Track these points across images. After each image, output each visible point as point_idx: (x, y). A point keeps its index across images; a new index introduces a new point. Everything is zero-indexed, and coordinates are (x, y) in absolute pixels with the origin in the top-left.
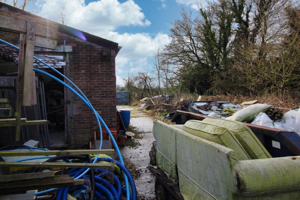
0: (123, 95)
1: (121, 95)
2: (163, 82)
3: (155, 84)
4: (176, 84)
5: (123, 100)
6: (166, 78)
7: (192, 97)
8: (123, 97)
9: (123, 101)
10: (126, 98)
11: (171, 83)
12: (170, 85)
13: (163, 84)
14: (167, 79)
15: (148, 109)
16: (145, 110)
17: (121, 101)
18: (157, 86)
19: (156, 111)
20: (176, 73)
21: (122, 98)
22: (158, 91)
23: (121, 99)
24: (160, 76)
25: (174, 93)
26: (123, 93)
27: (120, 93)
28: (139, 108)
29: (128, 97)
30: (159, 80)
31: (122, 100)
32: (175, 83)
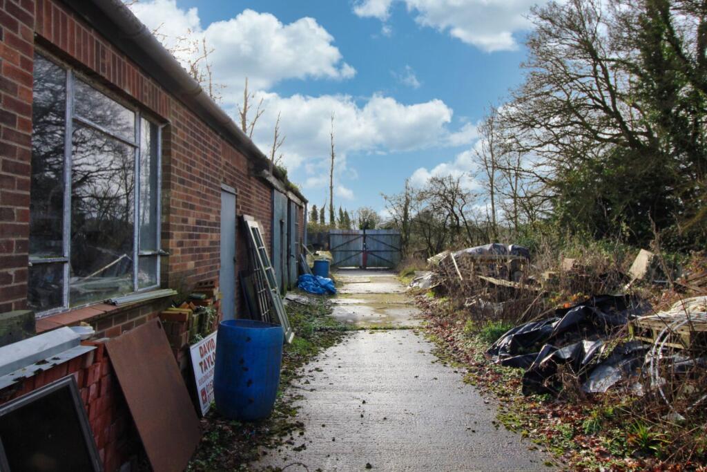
0: (384, 243)
1: (379, 241)
2: (504, 206)
3: (478, 211)
4: (542, 211)
5: (383, 255)
6: (513, 195)
7: (606, 255)
8: (383, 248)
9: (384, 260)
10: (392, 251)
11: (528, 208)
12: (523, 216)
13: (504, 212)
14: (515, 197)
15: (439, 291)
16: (428, 296)
17: (376, 260)
18: (484, 219)
19: (462, 307)
20: (545, 180)
21: (380, 251)
22: (486, 232)
23: (376, 253)
24: (495, 190)
25: (537, 237)
26: (384, 235)
27: (375, 237)
28: (415, 285)
29: (395, 248)
30: (492, 199)
31: (378, 257)
32: (541, 209)
